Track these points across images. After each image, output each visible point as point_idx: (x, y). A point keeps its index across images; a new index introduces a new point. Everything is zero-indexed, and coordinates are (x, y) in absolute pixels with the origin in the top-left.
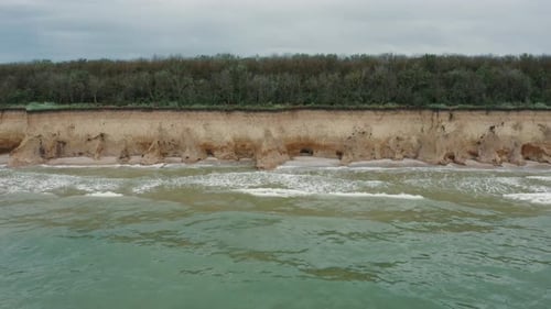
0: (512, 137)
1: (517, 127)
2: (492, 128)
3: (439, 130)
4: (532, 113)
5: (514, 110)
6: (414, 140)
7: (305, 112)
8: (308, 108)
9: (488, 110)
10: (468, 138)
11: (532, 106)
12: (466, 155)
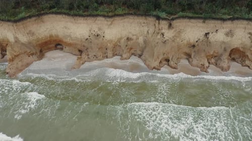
0: (223, 42)
1: (230, 34)
2: (207, 34)
3: (159, 37)
4: (245, 22)
5: (229, 19)
6: (141, 40)
7: (51, 16)
8: (53, 13)
9: (205, 19)
10: (185, 42)
11: (247, 16)
12: (182, 55)
